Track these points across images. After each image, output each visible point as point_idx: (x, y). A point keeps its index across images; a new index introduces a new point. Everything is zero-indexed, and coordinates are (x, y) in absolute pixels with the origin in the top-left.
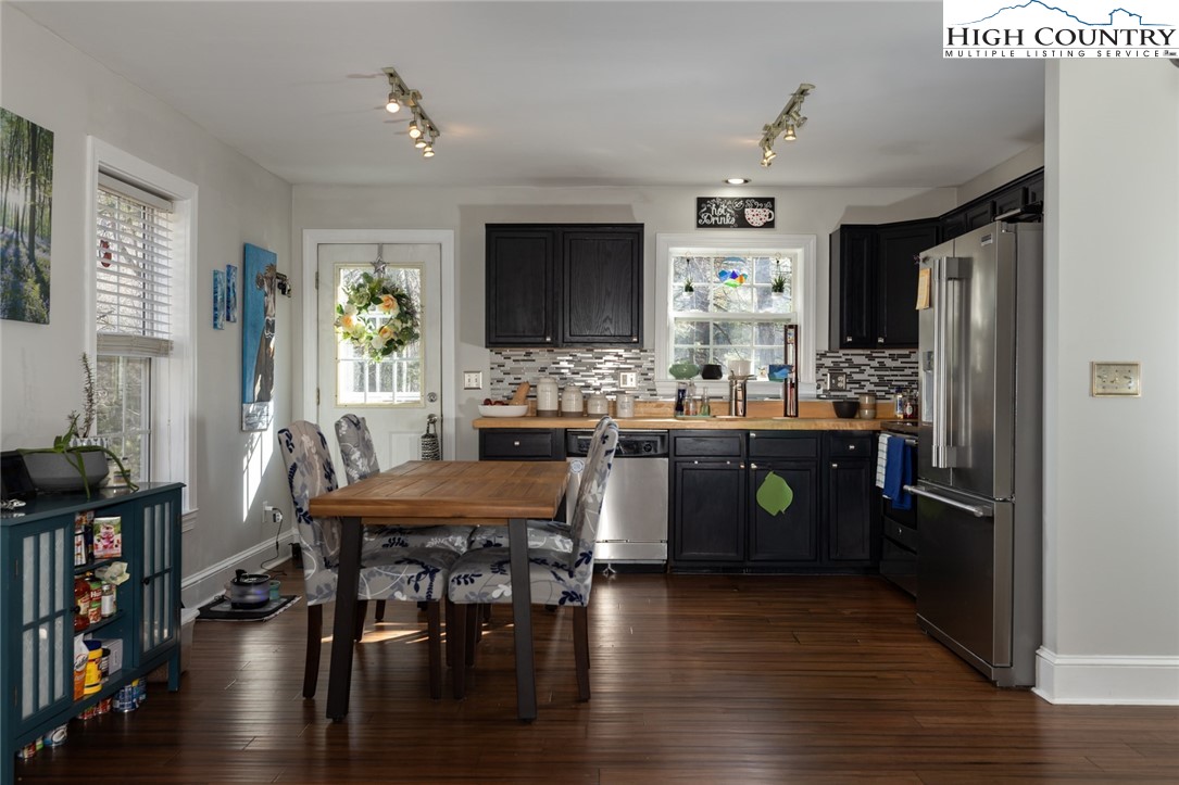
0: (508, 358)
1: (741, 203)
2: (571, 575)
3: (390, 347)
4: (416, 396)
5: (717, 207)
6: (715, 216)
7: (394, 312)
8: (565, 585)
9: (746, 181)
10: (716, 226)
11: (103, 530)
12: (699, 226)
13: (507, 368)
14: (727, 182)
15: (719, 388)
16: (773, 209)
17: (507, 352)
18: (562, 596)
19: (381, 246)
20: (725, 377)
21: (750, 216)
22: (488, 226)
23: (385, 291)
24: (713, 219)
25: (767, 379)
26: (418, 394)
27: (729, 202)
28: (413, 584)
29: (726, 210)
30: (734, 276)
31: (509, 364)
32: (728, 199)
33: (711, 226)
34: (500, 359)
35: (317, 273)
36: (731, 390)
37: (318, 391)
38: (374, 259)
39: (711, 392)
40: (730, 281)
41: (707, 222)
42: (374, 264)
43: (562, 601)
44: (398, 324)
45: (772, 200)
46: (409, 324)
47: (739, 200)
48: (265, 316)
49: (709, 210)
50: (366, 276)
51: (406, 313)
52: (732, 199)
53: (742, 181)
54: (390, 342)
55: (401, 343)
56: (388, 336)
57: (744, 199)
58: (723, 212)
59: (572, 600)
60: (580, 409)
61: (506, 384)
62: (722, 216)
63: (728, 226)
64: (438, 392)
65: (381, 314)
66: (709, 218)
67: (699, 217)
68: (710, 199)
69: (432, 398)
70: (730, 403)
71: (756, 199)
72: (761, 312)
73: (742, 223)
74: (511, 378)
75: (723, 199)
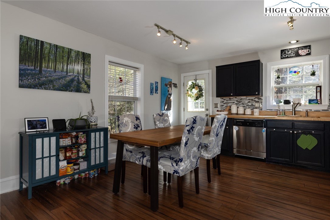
0: (225, 100)
1: (297, 49)
2: (177, 165)
3: (197, 98)
4: (203, 110)
5: (288, 52)
6: (287, 54)
7: (198, 90)
8: (174, 168)
9: (297, 41)
10: (288, 57)
11: (80, 137)
12: (281, 58)
13: (224, 102)
14: (290, 43)
15: (289, 107)
16: (310, 49)
17: (225, 98)
18: (174, 171)
19: (196, 75)
20: (292, 104)
21: (301, 53)
22: (216, 67)
23: (196, 85)
24: (287, 56)
25: (308, 104)
26: (204, 109)
27: (293, 49)
28: (139, 159)
29: (291, 52)
30: (295, 72)
31: (225, 101)
32: (292, 49)
33: (286, 58)
34: (223, 100)
35: (184, 83)
36: (293, 107)
37: (184, 108)
38: (195, 79)
39: (286, 108)
40: (294, 74)
41: (285, 57)
42: (194, 80)
43: (174, 173)
44: (199, 93)
45: (310, 46)
46: (201, 93)
47: (296, 48)
48: (168, 92)
49: (285, 53)
50: (192, 82)
51: (201, 90)
52: (293, 48)
53: (296, 41)
54: (197, 97)
55: (200, 97)
56: (197, 96)
57: (298, 48)
58: (290, 53)
59: (176, 173)
60: (243, 113)
61: (224, 107)
62: (290, 54)
63: (292, 57)
64: (209, 109)
65: (195, 91)
66: (285, 55)
67: (281, 56)
68: (285, 50)
69: (207, 110)
70: (292, 112)
71: (303, 47)
72: (307, 82)
73: (298, 55)
74: (225, 105)
75: (290, 49)
